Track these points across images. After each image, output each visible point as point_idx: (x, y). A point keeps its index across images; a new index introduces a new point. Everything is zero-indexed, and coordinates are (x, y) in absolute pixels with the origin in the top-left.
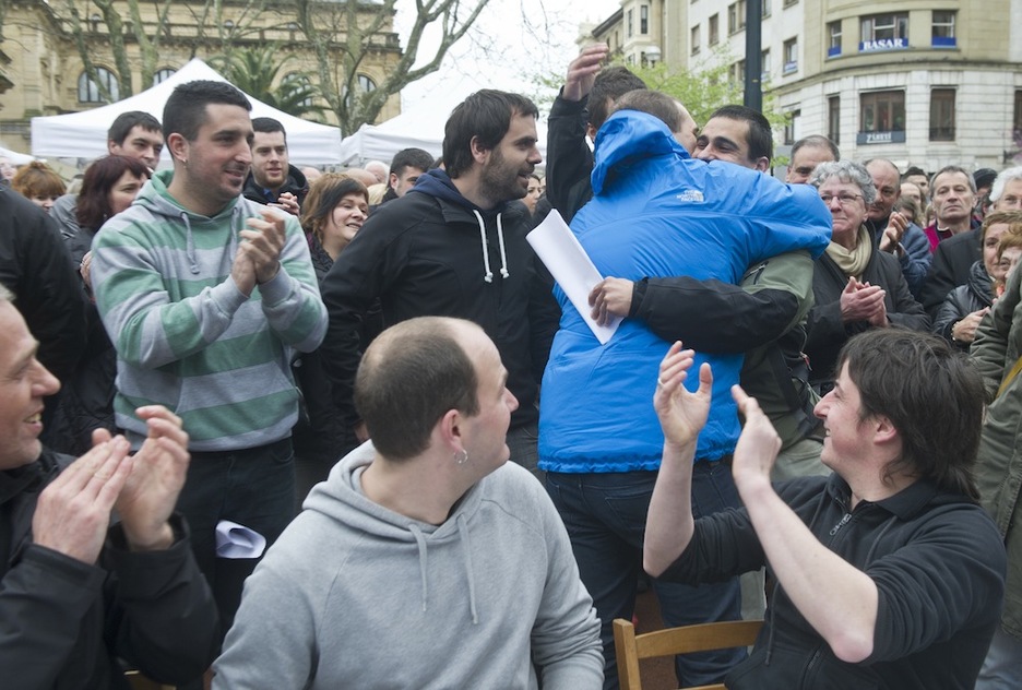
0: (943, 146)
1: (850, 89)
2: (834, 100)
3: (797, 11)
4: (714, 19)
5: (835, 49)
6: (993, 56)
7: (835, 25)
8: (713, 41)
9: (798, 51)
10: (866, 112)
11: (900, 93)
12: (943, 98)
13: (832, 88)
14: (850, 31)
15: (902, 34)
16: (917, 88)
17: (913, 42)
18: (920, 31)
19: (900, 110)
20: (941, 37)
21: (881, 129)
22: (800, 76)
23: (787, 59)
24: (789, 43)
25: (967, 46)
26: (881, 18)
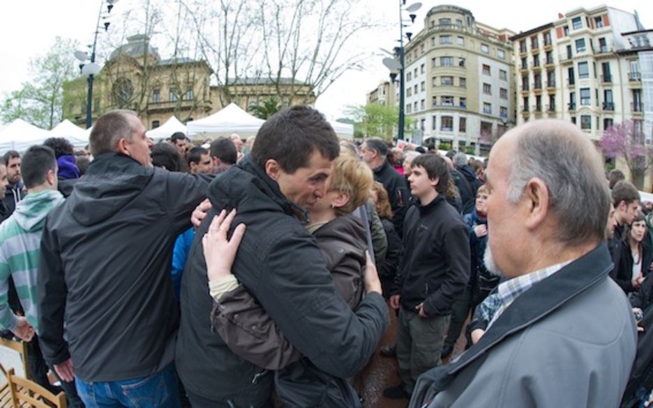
0: (462, 134)
1: (439, 115)
2: (434, 117)
3: (425, 93)
4: (416, 86)
5: (434, 104)
6: (475, 111)
7: (434, 97)
8: (416, 92)
9: (425, 103)
10: (443, 122)
11: (452, 118)
12: (463, 121)
13: (434, 114)
14: (439, 100)
15: (452, 102)
16: (456, 117)
17: (455, 105)
18: (457, 102)
19: (452, 122)
20: (462, 104)
21: (447, 127)
22: (426, 109)
23: (422, 105)
24: (423, 101)
25: (469, 108)
26: (447, 97)
